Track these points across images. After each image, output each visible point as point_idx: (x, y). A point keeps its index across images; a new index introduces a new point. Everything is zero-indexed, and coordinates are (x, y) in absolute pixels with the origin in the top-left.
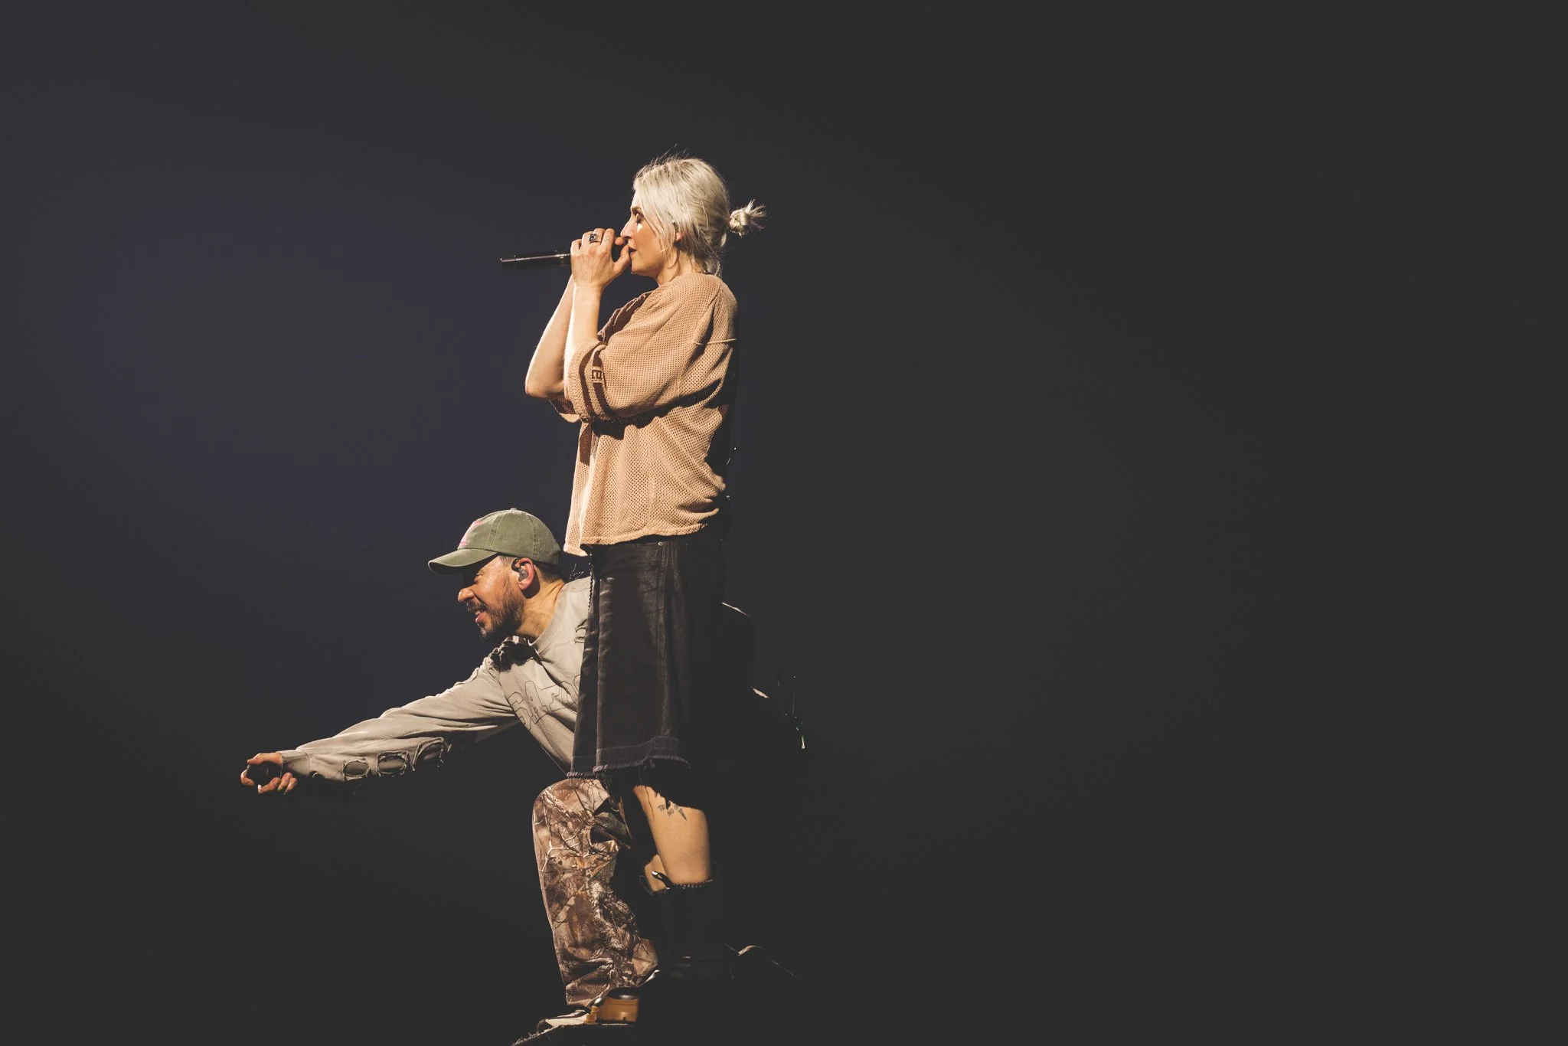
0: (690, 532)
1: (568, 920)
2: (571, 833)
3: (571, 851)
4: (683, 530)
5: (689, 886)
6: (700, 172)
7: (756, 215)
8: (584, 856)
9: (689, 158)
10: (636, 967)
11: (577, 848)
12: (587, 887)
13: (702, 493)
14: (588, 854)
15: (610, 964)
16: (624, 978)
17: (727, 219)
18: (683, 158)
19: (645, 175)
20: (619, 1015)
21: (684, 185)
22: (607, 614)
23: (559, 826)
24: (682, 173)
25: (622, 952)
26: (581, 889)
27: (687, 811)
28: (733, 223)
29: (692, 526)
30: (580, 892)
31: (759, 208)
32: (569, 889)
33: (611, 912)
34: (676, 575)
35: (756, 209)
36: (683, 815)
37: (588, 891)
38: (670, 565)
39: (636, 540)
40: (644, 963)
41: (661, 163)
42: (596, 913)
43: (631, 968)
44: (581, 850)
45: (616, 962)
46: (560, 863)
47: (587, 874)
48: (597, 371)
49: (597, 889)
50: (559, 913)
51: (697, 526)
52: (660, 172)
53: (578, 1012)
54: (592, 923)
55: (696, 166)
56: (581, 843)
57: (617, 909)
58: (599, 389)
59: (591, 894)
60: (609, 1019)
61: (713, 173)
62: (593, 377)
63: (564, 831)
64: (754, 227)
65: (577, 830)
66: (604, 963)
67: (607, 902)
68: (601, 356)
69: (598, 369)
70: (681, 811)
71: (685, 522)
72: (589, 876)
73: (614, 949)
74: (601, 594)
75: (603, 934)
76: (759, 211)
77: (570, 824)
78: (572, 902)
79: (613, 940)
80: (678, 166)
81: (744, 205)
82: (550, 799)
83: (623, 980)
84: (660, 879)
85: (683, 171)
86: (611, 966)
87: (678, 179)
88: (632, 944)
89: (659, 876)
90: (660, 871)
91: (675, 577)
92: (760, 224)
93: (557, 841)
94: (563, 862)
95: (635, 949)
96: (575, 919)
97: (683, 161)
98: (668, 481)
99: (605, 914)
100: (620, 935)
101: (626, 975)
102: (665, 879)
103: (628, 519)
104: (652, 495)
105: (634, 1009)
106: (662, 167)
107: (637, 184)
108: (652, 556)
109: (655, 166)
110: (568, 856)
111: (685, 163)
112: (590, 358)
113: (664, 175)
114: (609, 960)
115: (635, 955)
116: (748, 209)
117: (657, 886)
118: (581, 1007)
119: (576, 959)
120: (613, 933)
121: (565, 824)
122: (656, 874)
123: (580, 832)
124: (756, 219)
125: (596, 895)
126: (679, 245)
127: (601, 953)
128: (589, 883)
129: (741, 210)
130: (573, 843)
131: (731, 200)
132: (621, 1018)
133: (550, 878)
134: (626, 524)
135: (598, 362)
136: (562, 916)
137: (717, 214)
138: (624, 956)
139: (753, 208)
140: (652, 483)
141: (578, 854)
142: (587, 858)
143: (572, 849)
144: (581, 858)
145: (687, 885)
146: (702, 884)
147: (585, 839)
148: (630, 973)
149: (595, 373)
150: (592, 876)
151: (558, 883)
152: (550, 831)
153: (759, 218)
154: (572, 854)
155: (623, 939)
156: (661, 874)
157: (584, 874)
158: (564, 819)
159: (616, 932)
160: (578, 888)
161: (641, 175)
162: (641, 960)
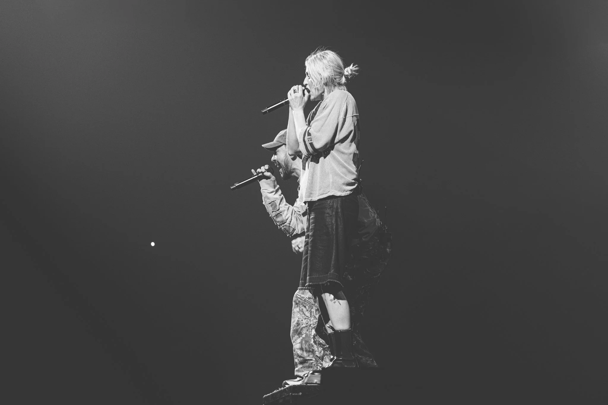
0: (346, 195)
1: (301, 343)
2: (307, 310)
3: (307, 317)
4: (343, 194)
5: (341, 331)
6: (331, 56)
7: (354, 69)
8: (311, 319)
9: (325, 50)
10: (323, 364)
11: (309, 316)
12: (310, 331)
13: (350, 178)
14: (313, 319)
15: (314, 360)
16: (318, 367)
17: (343, 72)
18: (323, 51)
19: (309, 59)
20: (313, 381)
21: (325, 61)
22: (313, 225)
23: (303, 308)
24: (323, 57)
25: (319, 358)
26: (308, 331)
27: (341, 301)
28: (346, 73)
29: (347, 192)
30: (307, 333)
31: (356, 66)
32: (304, 331)
33: (317, 342)
34: (339, 210)
35: (355, 66)
36: (340, 304)
37: (310, 332)
38: (337, 206)
39: (325, 198)
40: (327, 364)
41: (315, 54)
42: (312, 341)
43: (322, 364)
44: (311, 317)
45: (317, 361)
46: (302, 320)
47: (311, 326)
48: (310, 138)
49: (313, 332)
50: (297, 339)
51: (349, 193)
52: (315, 58)
53: (298, 379)
54: (309, 344)
55: (328, 53)
56: (311, 315)
57: (320, 341)
58: (311, 144)
59: (311, 334)
60: (310, 382)
61: (335, 55)
62: (309, 141)
63: (304, 309)
64: (354, 74)
65: (310, 309)
66: (311, 360)
67: (316, 338)
68: (310, 132)
69: (310, 137)
70: (339, 302)
71: (344, 191)
72: (312, 327)
73: (317, 356)
74: (310, 218)
75: (313, 349)
76: (355, 67)
77: (307, 307)
78: (304, 336)
79: (316, 352)
80: (322, 54)
81: (349, 65)
82: (299, 295)
83: (318, 368)
84: (330, 328)
85: (324, 56)
86: (314, 361)
87: (322, 59)
88: (324, 355)
89: (330, 327)
90: (330, 325)
91: (339, 211)
92: (356, 72)
93: (302, 313)
94: (303, 320)
95: (325, 358)
96: (304, 342)
97: (323, 52)
98: (337, 174)
99: (315, 342)
100: (320, 351)
101: (319, 366)
102: (332, 328)
103: (322, 190)
104: (331, 180)
105: (319, 379)
106: (315, 56)
107: (307, 63)
108: (330, 203)
109: (313, 55)
110: (305, 319)
111: (324, 53)
112: (306, 133)
113: (317, 59)
114: (314, 359)
115: (324, 360)
116: (351, 67)
117: (330, 331)
118: (300, 377)
119: (302, 357)
120: (317, 350)
121: (305, 307)
122: (329, 326)
123: (311, 310)
124: (354, 71)
125: (313, 334)
126: (326, 84)
127: (312, 357)
128: (312, 329)
129: (349, 67)
130: (308, 314)
131: (344, 64)
132: (315, 382)
133: (296, 326)
134: (321, 192)
135: (309, 134)
136: (299, 340)
137: (338, 70)
138: (320, 359)
139: (353, 66)
140: (331, 176)
141: (309, 318)
142: (312, 320)
143: (307, 316)
144: (310, 320)
145: (341, 330)
146: (347, 330)
147: (312, 313)
148: (321, 365)
149: (309, 139)
150: (313, 327)
151: (300, 328)
152: (299, 309)
153: (356, 70)
154: (307, 318)
155: (320, 353)
156: (330, 326)
157: (310, 326)
158: (305, 305)
159: (318, 349)
160: (307, 331)
161: (308, 60)
162: (326, 362)
